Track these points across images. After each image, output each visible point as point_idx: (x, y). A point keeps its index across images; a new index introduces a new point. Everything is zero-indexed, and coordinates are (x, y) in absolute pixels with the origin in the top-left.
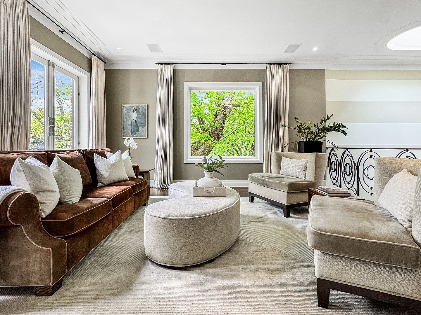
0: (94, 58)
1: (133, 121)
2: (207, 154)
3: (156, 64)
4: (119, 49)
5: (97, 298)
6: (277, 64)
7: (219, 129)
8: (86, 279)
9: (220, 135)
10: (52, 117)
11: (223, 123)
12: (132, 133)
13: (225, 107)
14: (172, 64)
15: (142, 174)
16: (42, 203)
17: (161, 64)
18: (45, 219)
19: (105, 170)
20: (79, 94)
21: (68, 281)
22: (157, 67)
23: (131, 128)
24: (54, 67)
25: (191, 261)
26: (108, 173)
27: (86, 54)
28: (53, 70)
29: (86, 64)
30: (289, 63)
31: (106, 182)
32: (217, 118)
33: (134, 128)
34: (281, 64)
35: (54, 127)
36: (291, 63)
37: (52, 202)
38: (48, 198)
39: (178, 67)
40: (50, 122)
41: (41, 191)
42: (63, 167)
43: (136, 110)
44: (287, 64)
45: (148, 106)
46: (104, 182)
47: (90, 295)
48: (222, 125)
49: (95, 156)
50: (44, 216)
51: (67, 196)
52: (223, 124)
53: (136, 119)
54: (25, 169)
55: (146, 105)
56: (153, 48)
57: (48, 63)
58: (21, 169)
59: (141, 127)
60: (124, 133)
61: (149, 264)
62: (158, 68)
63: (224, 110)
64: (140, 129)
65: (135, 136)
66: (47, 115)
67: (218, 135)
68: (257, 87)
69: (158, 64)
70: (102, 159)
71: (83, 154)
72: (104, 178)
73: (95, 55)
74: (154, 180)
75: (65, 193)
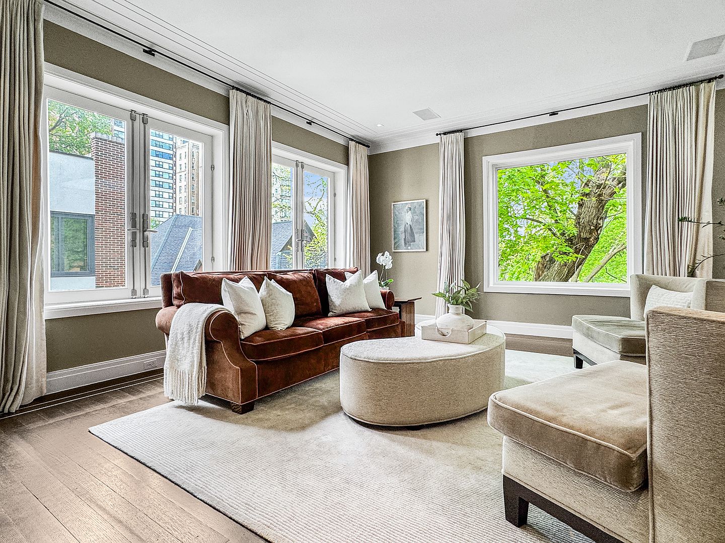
0: (352, 144)
1: (407, 225)
2: (566, 277)
3: (437, 135)
4: (379, 125)
5: (271, 428)
6: (679, 87)
7: (588, 228)
8: (276, 410)
9: (591, 239)
10: (301, 229)
11: (598, 217)
12: (405, 244)
13: (599, 187)
14: (461, 131)
15: (399, 304)
16: (242, 325)
17: (445, 134)
18: (243, 340)
19: (336, 296)
20: (335, 195)
21: (259, 408)
22: (437, 140)
23: (404, 237)
24: (302, 167)
25: (378, 419)
26: (340, 300)
27: (341, 141)
28: (302, 172)
29: (340, 155)
30: (716, 78)
31: (338, 312)
32: (583, 207)
33: (409, 237)
34: (691, 84)
35: (303, 241)
36: (721, 76)
37: (252, 325)
38: (248, 320)
39: (472, 134)
40: (298, 235)
41: (243, 313)
42: (271, 290)
43: (410, 209)
44: (710, 80)
45: (427, 201)
46: (335, 311)
47: (269, 424)
48: (595, 221)
49: (328, 277)
50: (243, 338)
51: (274, 321)
52: (597, 219)
53: (411, 224)
54: (229, 290)
55: (424, 201)
56: (425, 114)
57: (296, 163)
58: (227, 289)
59: (418, 235)
60: (395, 244)
61: (342, 415)
62: (439, 141)
63: (596, 191)
64: (416, 236)
65: (409, 248)
66: (295, 227)
67: (587, 240)
68: (630, 144)
69: (440, 134)
70: (335, 282)
71: (314, 275)
72: (335, 306)
73: (352, 140)
74: (435, 317)
75: (272, 318)
